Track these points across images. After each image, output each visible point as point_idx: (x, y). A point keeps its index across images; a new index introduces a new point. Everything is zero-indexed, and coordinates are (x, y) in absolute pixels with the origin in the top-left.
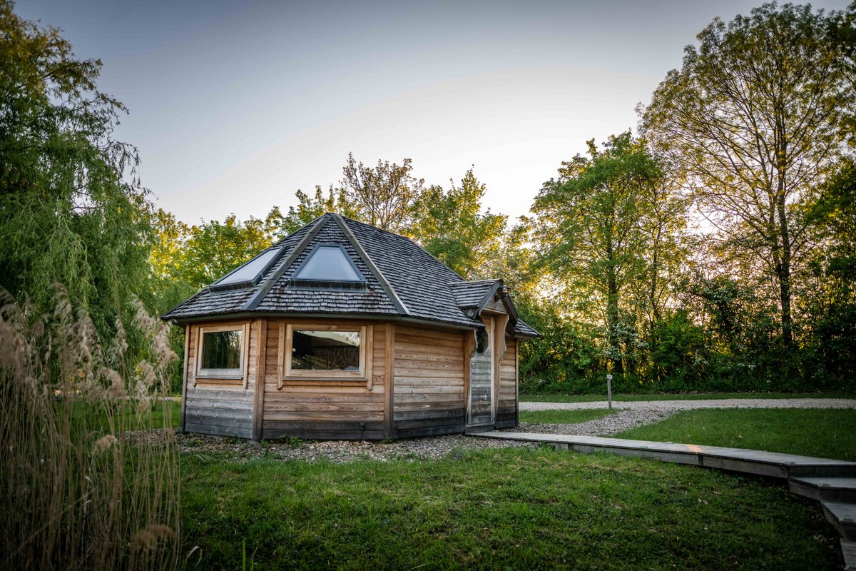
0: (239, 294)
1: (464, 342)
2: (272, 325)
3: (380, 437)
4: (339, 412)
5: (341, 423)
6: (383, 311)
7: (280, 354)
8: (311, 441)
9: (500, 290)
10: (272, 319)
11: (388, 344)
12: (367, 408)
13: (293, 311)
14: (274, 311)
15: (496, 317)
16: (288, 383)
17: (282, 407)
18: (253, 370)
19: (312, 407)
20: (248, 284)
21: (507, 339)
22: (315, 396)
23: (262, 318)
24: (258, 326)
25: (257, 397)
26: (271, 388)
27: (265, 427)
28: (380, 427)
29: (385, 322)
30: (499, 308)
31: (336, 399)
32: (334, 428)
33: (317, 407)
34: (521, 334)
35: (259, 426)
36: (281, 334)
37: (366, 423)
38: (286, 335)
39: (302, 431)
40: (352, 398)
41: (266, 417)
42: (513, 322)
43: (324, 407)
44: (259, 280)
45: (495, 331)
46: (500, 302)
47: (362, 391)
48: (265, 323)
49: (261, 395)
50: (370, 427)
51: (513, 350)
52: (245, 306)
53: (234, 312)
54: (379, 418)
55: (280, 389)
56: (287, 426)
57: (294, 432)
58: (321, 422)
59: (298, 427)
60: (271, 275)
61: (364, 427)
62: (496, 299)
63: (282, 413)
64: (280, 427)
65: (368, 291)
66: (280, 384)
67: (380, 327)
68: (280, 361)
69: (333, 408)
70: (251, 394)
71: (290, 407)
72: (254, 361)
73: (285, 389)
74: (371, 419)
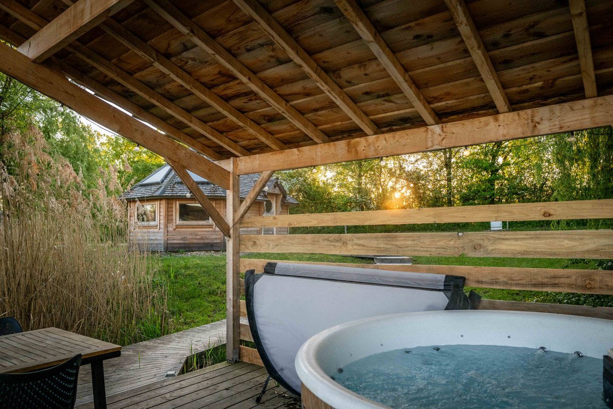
0: (154, 188)
1: (259, 207)
2: (170, 201)
3: (219, 249)
4: (201, 239)
5: (202, 243)
6: (219, 195)
7: (174, 214)
8: (189, 251)
9: (277, 182)
10: (170, 199)
11: (222, 209)
12: (213, 237)
13: (179, 196)
14: (171, 196)
15: (276, 195)
16: (177, 227)
17: (176, 237)
18: (162, 221)
19: (188, 237)
20: (158, 183)
21: (281, 205)
22: (190, 232)
23: (166, 199)
24: (163, 202)
25: (164, 233)
26: (170, 229)
27: (168, 246)
28: (219, 245)
29: (220, 199)
30: (277, 191)
31: (199, 233)
32: (199, 246)
33: (191, 237)
34: (288, 203)
35: (166, 245)
36: (174, 206)
37: (213, 243)
38: (176, 206)
39: (184, 248)
40: (206, 233)
41: (169, 242)
42: (284, 197)
43: (194, 237)
44: (163, 181)
45: (276, 201)
46: (277, 188)
47: (211, 229)
48: (167, 201)
49: (166, 232)
50: (215, 245)
51: (286, 211)
52: (157, 194)
53: (153, 196)
54: (218, 241)
55: (174, 230)
56: (178, 245)
57: (181, 248)
58: (193, 243)
59: (183, 246)
60: (168, 179)
61: (212, 245)
62: (275, 187)
63: (176, 240)
64: (175, 246)
65: (212, 185)
66: (174, 227)
67: (218, 202)
68: (174, 217)
69: (198, 237)
70: (162, 232)
71: (179, 237)
72: (162, 218)
73: (177, 230)
74: (215, 241)
